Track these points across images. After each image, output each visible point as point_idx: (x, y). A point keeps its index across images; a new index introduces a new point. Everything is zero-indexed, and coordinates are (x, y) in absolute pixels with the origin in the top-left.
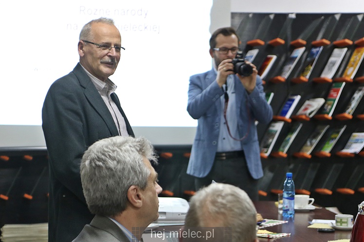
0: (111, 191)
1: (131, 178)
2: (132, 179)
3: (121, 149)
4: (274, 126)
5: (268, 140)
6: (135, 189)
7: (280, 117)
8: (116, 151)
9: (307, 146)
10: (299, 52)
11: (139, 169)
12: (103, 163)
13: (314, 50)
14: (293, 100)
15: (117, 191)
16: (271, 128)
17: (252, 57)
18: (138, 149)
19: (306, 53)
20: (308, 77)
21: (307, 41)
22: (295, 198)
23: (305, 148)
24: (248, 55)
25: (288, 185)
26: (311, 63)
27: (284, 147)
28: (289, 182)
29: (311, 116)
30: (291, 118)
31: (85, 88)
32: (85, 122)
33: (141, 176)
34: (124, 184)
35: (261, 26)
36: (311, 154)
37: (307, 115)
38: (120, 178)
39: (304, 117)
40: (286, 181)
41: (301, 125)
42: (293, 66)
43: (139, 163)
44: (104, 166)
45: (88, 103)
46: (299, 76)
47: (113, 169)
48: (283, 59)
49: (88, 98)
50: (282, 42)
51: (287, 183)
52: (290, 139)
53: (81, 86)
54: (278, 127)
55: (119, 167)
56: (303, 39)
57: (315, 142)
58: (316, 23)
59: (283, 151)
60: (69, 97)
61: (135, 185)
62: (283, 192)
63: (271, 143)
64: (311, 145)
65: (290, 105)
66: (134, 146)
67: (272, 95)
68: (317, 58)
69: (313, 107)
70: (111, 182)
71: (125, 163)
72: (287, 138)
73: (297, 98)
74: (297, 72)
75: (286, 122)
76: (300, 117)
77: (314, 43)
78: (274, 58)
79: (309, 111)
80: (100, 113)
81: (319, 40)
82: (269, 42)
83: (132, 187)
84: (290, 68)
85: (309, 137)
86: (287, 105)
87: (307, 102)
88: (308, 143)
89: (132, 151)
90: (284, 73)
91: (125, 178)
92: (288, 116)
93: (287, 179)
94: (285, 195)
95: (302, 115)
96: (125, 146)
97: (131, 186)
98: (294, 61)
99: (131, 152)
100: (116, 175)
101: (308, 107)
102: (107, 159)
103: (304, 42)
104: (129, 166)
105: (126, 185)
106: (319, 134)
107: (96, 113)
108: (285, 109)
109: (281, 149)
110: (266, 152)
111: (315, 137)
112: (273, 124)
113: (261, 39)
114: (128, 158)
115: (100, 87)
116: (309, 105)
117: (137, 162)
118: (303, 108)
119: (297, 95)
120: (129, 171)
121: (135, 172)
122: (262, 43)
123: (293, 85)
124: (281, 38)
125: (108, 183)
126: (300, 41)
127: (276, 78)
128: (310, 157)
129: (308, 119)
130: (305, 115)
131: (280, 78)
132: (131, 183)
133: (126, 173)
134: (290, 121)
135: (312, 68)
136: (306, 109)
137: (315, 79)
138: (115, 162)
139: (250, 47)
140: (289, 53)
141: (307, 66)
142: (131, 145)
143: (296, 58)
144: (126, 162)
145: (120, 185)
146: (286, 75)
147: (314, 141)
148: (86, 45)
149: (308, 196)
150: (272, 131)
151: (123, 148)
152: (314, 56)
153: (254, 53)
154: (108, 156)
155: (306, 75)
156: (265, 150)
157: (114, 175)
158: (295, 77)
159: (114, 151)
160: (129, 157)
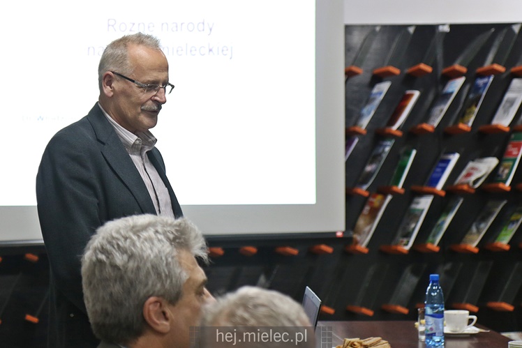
0: (117, 303)
1: (150, 283)
2: (153, 285)
3: (139, 237)
4: (418, 203)
5: (408, 224)
6: (156, 302)
7: (427, 189)
8: (131, 238)
9: (471, 234)
10: (456, 85)
11: (166, 270)
12: (108, 257)
13: (480, 82)
14: (448, 161)
15: (127, 305)
16: (414, 206)
17: (380, 93)
18: (171, 236)
19: (467, 87)
20: (470, 124)
21: (468, 67)
22: (445, 315)
23: (468, 237)
24: (375, 90)
25: (433, 294)
26: (475, 102)
27: (435, 236)
28: (433, 290)
29: (477, 185)
30: (444, 188)
31: (103, 144)
32: (102, 197)
33: (168, 281)
34: (139, 294)
35: (394, 46)
36: (477, 246)
37: (471, 184)
38: (131, 283)
39: (465, 187)
40: (429, 288)
41: (461, 201)
42: (446, 107)
43: (167, 259)
44: (107, 262)
45: (108, 168)
46: (456, 122)
47: (121, 268)
48: (431, 97)
49: (108, 159)
50: (429, 69)
51: (432, 290)
52: (443, 222)
53: (99, 140)
54: (424, 203)
55: (131, 265)
56: (461, 64)
57: (485, 227)
58: (483, 38)
59: (433, 243)
60: (76, 159)
61: (158, 296)
62: (425, 305)
63: (414, 229)
64: (479, 231)
65: (444, 169)
66: (164, 233)
67: (414, 152)
68: (484, 94)
69: (480, 171)
70: (116, 288)
71: (141, 257)
72: (440, 222)
73: (455, 158)
74: (454, 117)
75: (436, 196)
76: (460, 187)
77: (479, 70)
78: (416, 94)
79: (473, 178)
80: (127, 183)
81: (488, 64)
82: (407, 71)
83: (152, 299)
84: (442, 111)
85: (474, 221)
86: (439, 170)
87: (471, 164)
88: (474, 229)
89: (159, 240)
90: (432, 119)
91: (140, 282)
92: (440, 186)
93: (430, 285)
94: (429, 311)
95: (462, 184)
96: (147, 231)
97: (149, 297)
98: (448, 99)
99: (156, 242)
100: (126, 278)
101: (471, 171)
102: (114, 251)
103: (464, 70)
104: (149, 265)
105: (142, 295)
106: (490, 214)
107: (120, 184)
108: (435, 175)
109: (430, 239)
110: (406, 245)
111: (484, 219)
112: (416, 200)
113: (395, 67)
114: (149, 251)
115: (128, 142)
116: (473, 168)
117: (164, 258)
118: (464, 173)
119: (453, 152)
120: (148, 273)
121: (159, 275)
122: (396, 71)
123: (447, 137)
124: (427, 64)
125: (113, 291)
126: (457, 67)
127: (419, 126)
128: (476, 250)
129: (473, 191)
130: (468, 184)
131: (425, 126)
132: (151, 293)
133: (142, 274)
134: (443, 194)
135: (476, 110)
136: (469, 175)
137: (482, 127)
138: (125, 257)
139: (377, 79)
140: (440, 88)
141: (470, 107)
142: (160, 230)
143: (451, 93)
144: (143, 258)
145: (133, 293)
146: (435, 122)
147: (482, 225)
148: (118, 81)
149: (467, 312)
150: (415, 210)
151: (144, 234)
152: (481, 91)
153: (384, 87)
154: (116, 247)
155: (468, 122)
156: (405, 240)
157: (122, 279)
158: (451, 124)
159: (126, 238)
160: (151, 249)
